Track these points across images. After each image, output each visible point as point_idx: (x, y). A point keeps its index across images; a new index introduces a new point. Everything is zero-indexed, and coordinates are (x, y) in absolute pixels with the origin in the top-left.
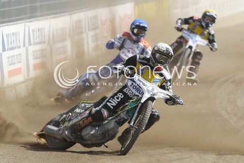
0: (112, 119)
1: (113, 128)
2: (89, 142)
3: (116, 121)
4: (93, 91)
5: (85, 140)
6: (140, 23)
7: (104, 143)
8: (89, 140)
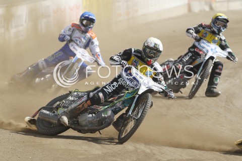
0: (108, 108)
1: (110, 116)
2: (86, 128)
3: (112, 110)
4: (42, 79)
5: (82, 126)
6: (89, 15)
7: (99, 130)
8: (86, 126)
